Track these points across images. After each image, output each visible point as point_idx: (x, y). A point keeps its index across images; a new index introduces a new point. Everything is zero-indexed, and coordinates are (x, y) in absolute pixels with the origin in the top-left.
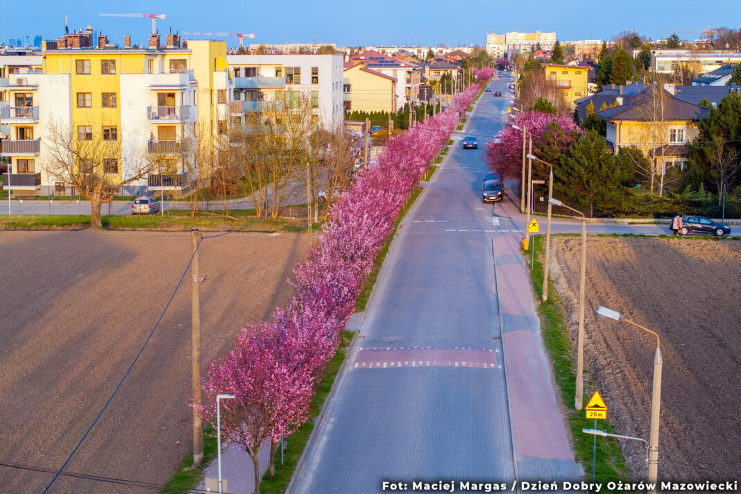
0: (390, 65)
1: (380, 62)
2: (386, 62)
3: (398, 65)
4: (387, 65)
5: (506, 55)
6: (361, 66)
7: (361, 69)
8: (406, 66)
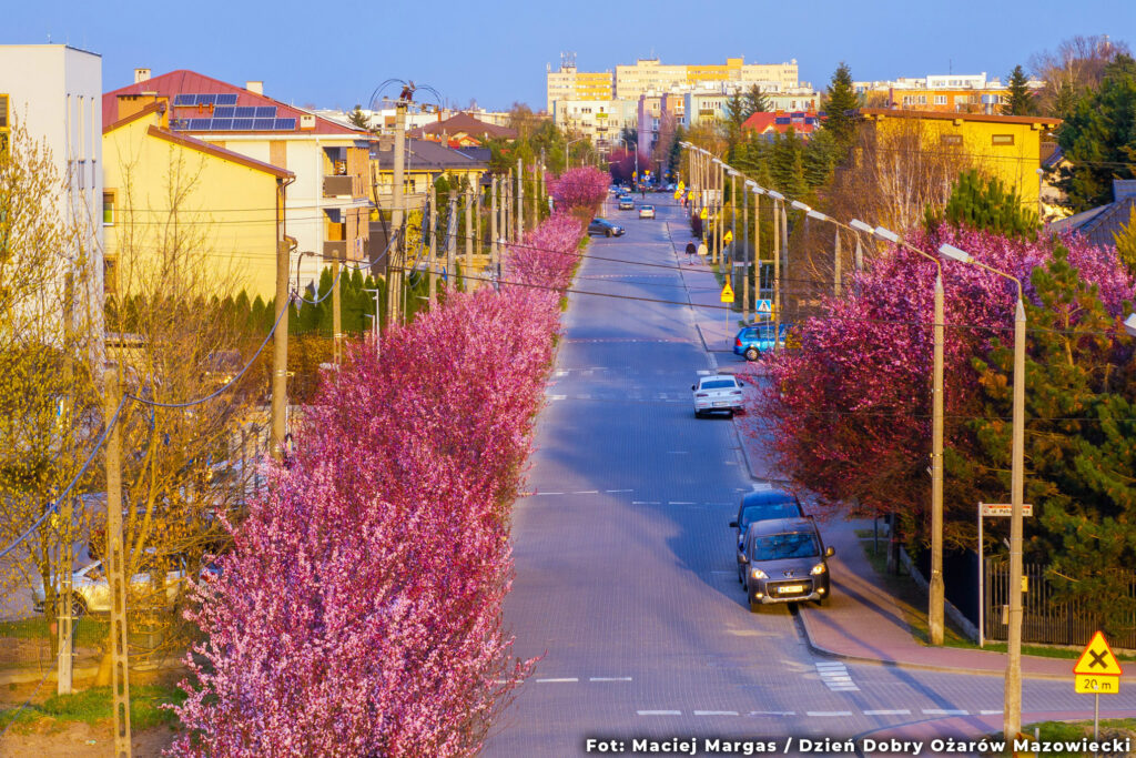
0: (260, 124)
1: (219, 112)
2: (241, 111)
3: (289, 125)
4: (247, 124)
5: (631, 137)
6: (152, 119)
7: (152, 131)
8: (324, 126)
